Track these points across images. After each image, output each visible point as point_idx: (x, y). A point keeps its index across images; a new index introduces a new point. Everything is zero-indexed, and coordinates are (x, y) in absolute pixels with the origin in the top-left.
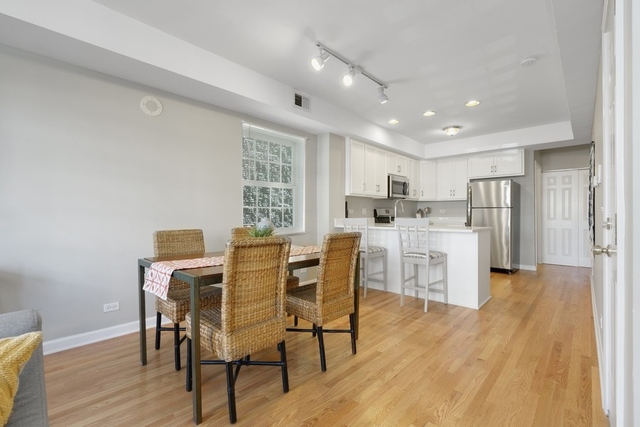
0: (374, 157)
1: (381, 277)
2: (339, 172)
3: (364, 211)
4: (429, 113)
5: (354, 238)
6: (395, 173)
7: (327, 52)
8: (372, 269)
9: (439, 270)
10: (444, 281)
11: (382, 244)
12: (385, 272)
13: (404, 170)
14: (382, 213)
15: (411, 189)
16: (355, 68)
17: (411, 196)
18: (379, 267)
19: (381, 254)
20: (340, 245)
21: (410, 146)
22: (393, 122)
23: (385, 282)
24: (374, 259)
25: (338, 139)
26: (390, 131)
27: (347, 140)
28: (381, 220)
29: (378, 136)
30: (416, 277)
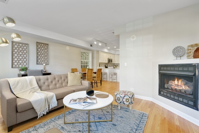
0: (105, 55)
1: (106, 78)
2: (98, 58)
3: (103, 66)
4: (115, 47)
5: (101, 69)
6: (110, 57)
7: (97, 41)
8: (104, 76)
9: (116, 76)
10: (117, 78)
11: (106, 72)
12: (107, 77)
13: (111, 57)
14: (106, 66)
15: (113, 61)
16: (101, 42)
17: (113, 62)
18: (106, 76)
19: (106, 74)
20: (99, 70)
21: (113, 52)
22: (109, 48)
23: (107, 79)
24: (105, 74)
25: (98, 51)
26: (108, 49)
27: (100, 51)
28: (106, 67)
29: (106, 50)
30: (112, 77)
